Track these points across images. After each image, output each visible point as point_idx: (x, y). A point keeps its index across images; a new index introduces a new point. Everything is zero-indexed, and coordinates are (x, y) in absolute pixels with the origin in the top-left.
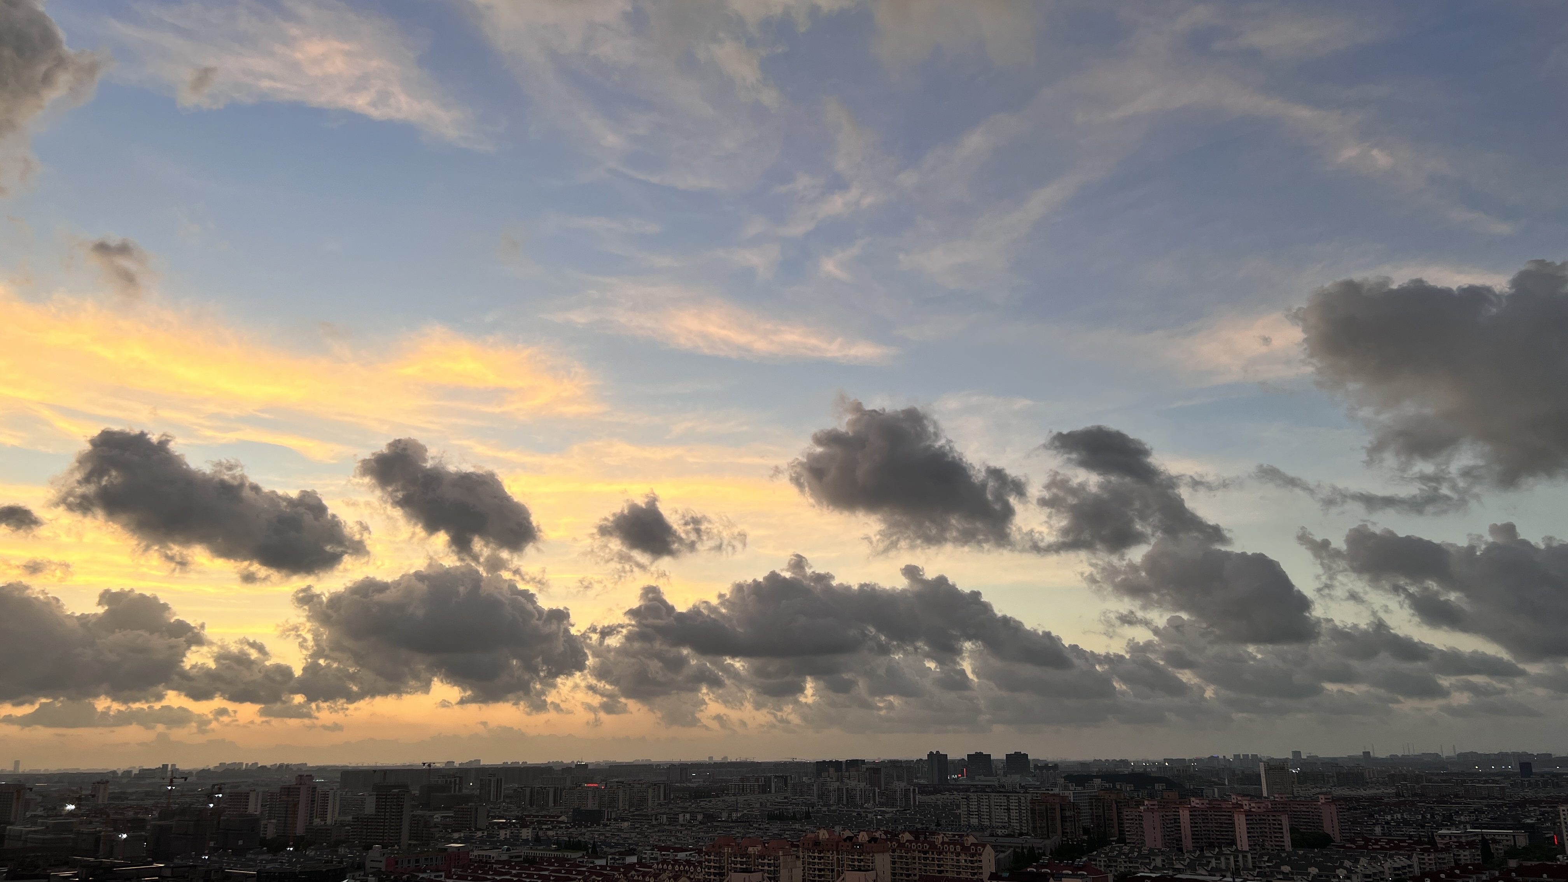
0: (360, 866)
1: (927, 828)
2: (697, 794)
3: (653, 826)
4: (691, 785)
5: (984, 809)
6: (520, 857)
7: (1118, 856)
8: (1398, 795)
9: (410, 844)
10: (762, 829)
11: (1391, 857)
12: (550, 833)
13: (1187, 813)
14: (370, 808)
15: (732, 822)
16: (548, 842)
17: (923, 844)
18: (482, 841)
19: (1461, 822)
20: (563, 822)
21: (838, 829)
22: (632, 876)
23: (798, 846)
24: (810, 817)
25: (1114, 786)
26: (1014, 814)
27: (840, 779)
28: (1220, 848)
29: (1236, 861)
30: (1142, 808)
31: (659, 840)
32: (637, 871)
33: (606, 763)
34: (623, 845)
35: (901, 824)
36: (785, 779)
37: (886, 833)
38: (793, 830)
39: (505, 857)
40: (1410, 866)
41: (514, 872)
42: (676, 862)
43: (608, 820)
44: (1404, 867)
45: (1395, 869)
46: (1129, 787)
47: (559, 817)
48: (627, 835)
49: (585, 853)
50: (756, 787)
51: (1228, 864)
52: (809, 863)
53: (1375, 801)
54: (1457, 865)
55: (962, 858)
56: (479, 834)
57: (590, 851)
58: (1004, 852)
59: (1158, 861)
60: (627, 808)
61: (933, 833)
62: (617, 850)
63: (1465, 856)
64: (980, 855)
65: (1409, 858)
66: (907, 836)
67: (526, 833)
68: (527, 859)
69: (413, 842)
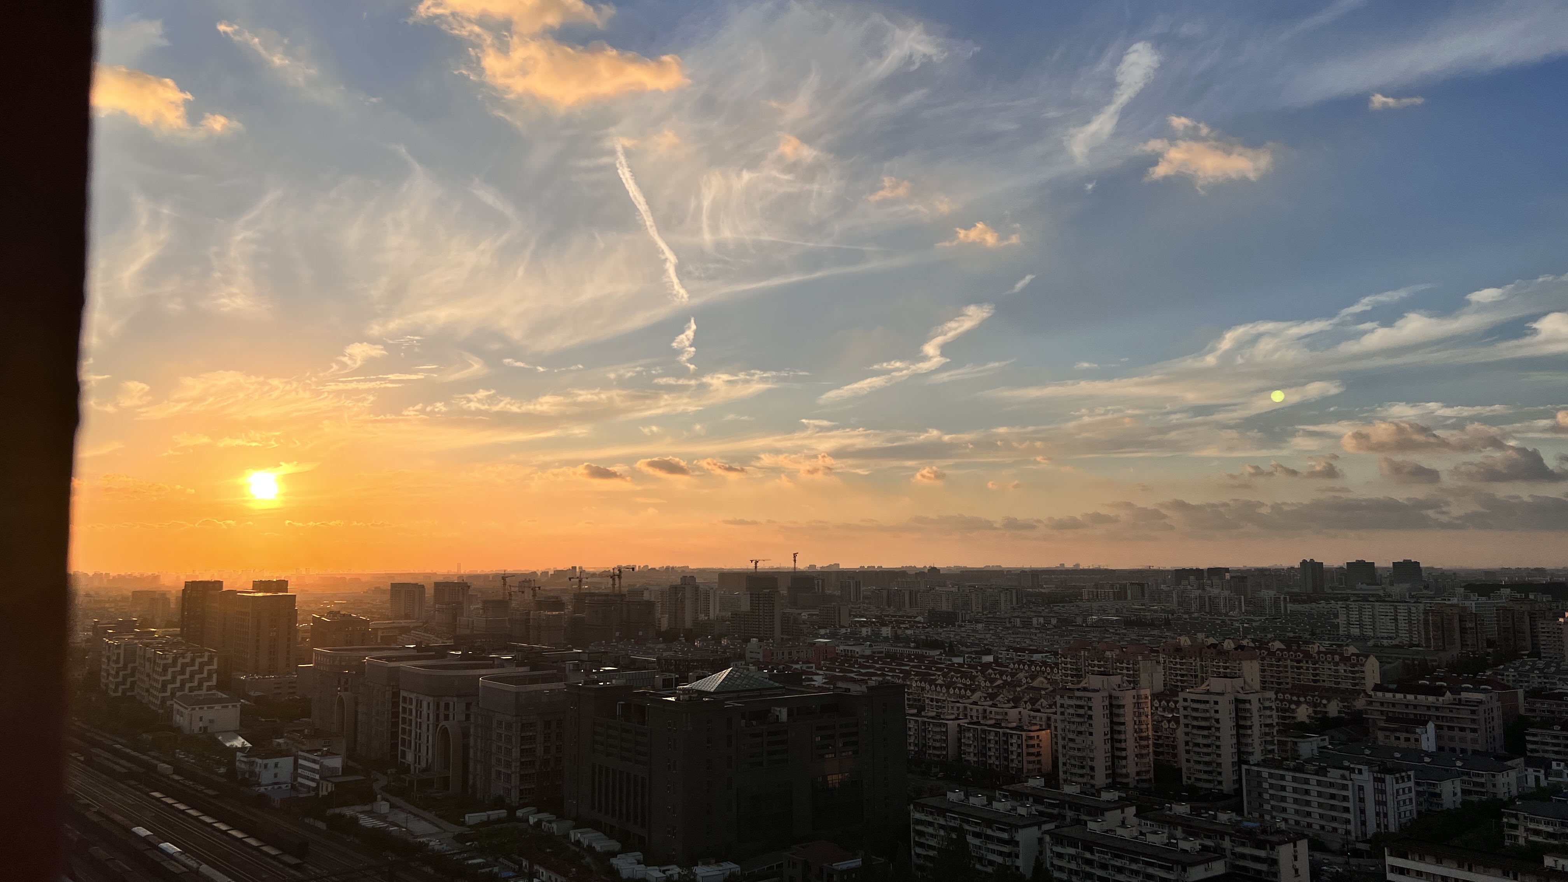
0: (742, 657)
1: (1300, 637)
2: (1051, 600)
3: (1008, 628)
4: (1043, 591)
5: (1367, 620)
6: (882, 652)
7: (1532, 670)
9: (782, 639)
10: (1119, 634)
12: (909, 632)
14: (745, 606)
15: (1087, 626)
16: (907, 640)
17: (1295, 652)
18: (847, 637)
20: (919, 622)
21: (1200, 636)
22: (990, 674)
23: (1157, 652)
24: (1170, 624)
25: (1527, 596)
26: (1402, 624)
27: (1202, 587)
30: (1561, 620)
31: (1014, 642)
32: (994, 670)
33: (957, 568)
34: (978, 645)
35: (1270, 632)
36: (1142, 586)
37: (1253, 641)
38: (1151, 635)
39: (868, 652)
41: (877, 666)
42: (1033, 662)
43: (963, 621)
46: (1546, 598)
47: (915, 617)
48: (982, 636)
49: (942, 651)
50: (1111, 594)
52: (1171, 668)
55: (1341, 668)
56: (843, 631)
57: (947, 649)
58: (1390, 663)
60: (980, 610)
61: (1307, 643)
62: (973, 649)
64: (1363, 665)
66: (1278, 645)
67: (886, 631)
68: (888, 655)
69: (785, 637)
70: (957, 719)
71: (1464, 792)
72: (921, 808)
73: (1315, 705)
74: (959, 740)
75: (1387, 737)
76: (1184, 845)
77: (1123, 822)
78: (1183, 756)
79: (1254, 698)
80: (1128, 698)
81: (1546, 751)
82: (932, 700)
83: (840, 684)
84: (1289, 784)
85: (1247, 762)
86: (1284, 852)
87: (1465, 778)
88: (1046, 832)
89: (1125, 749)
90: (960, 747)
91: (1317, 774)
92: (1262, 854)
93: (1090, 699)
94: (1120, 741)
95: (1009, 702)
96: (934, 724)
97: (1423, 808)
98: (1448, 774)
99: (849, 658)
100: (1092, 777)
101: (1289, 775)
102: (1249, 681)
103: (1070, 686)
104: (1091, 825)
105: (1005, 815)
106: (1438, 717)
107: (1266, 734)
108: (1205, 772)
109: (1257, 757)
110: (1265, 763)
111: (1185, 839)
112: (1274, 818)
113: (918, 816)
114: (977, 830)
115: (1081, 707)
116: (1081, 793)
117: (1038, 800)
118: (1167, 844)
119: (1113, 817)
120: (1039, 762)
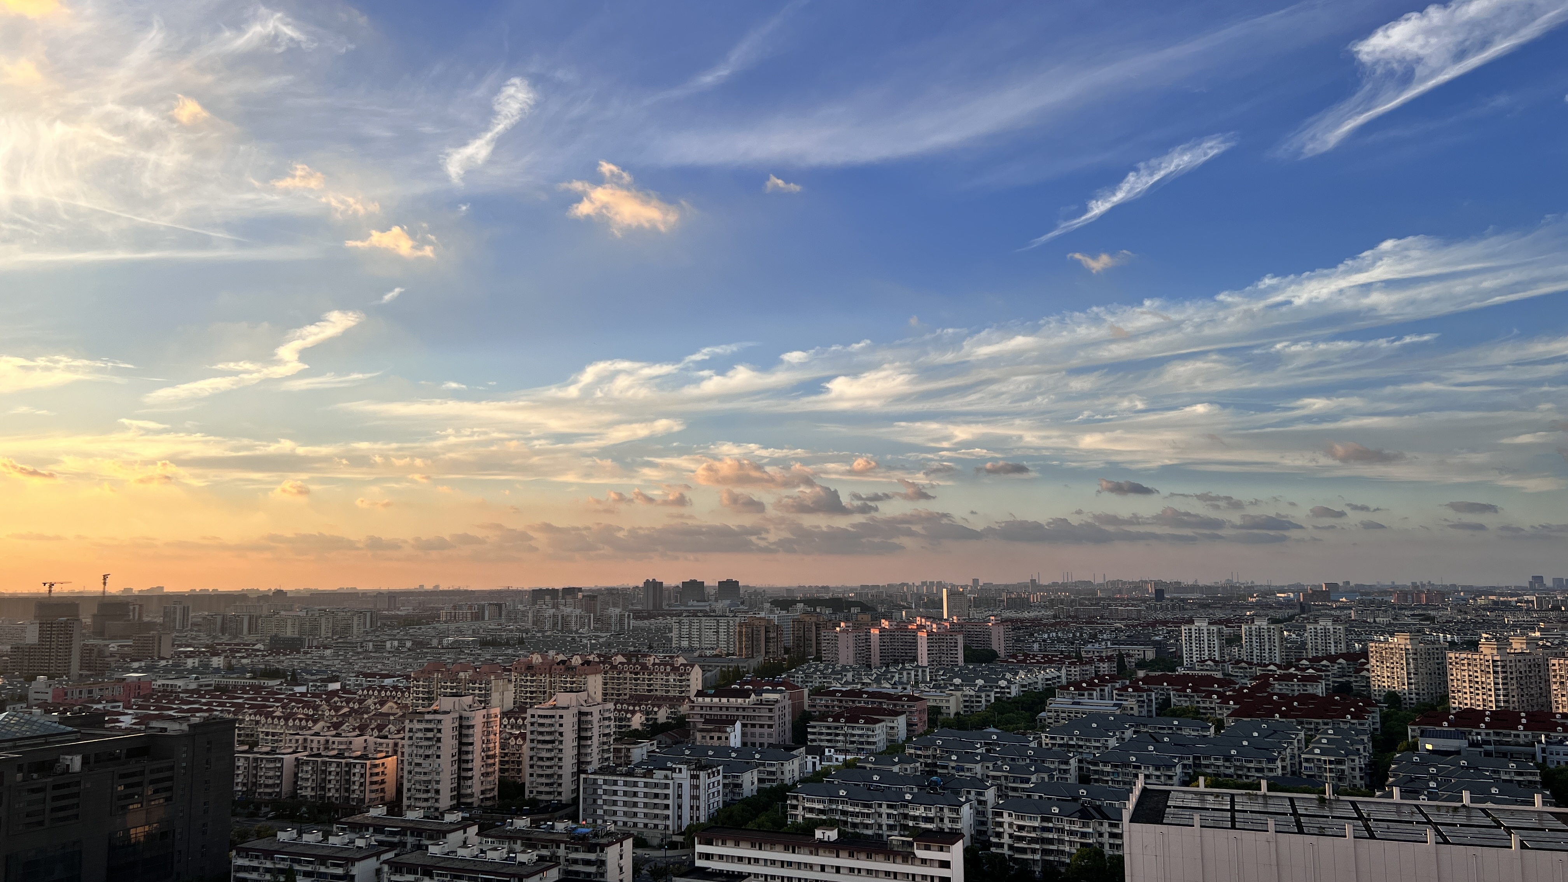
0: (23, 698)
1: (640, 651)
2: (408, 622)
3: (358, 653)
4: (399, 613)
5: (695, 633)
6: (210, 685)
7: (814, 672)
8: (1055, 617)
9: (81, 675)
10: (474, 655)
11: (1044, 670)
12: (244, 661)
13: (877, 633)
14: (32, 636)
15: (443, 648)
16: (243, 670)
17: (634, 665)
18: (166, 670)
19: (1103, 640)
20: (258, 650)
21: (551, 653)
22: (335, 703)
23: (510, 670)
24: (524, 643)
25: (815, 610)
26: (722, 636)
27: (556, 606)
28: (903, 664)
29: (916, 675)
30: (838, 629)
31: (365, 667)
32: (340, 697)
33: (307, 590)
34: (325, 672)
35: (614, 648)
36: (500, 606)
37: (599, 656)
38: (505, 655)
39: (193, 686)
40: (1059, 677)
41: (204, 700)
42: (383, 688)
43: (309, 647)
44: (1054, 678)
45: (1047, 680)
46: (828, 611)
47: (254, 645)
48: (330, 663)
49: (283, 680)
50: (469, 616)
51: (909, 678)
52: (521, 686)
53: (1036, 623)
54: (1097, 676)
55: (671, 678)
56: (163, 663)
57: (289, 678)
58: (711, 671)
59: (850, 676)
60: (330, 635)
61: (645, 656)
62: (319, 677)
63: (1104, 668)
64: (689, 674)
65: (1059, 670)
66: (620, 659)
67: (217, 662)
68: (218, 688)
69: (85, 672)
70: (295, 752)
71: (760, 780)
72: (245, 853)
73: (648, 713)
74: (296, 775)
75: (704, 737)
76: (522, 858)
77: (465, 842)
78: (527, 771)
79: (595, 710)
80: (478, 718)
81: (821, 740)
82: (267, 734)
83: (154, 724)
84: (620, 788)
85: (585, 772)
86: (612, 853)
87: (761, 768)
88: (385, 862)
89: (471, 769)
90: (296, 783)
91: (645, 777)
92: (592, 857)
93: (440, 721)
94: (467, 761)
95: (354, 730)
96: (268, 760)
97: (728, 798)
98: (748, 766)
99: (168, 693)
100: (437, 800)
101: (621, 780)
102: (592, 694)
103: (420, 710)
104: (433, 850)
105: (342, 850)
106: (744, 716)
107: (604, 743)
108: (547, 784)
109: (595, 765)
110: (601, 771)
111: (523, 852)
112: (605, 821)
113: (240, 862)
114: (309, 868)
115: (431, 730)
116: (425, 817)
117: (379, 829)
118: (506, 859)
119: (455, 838)
120: (383, 790)
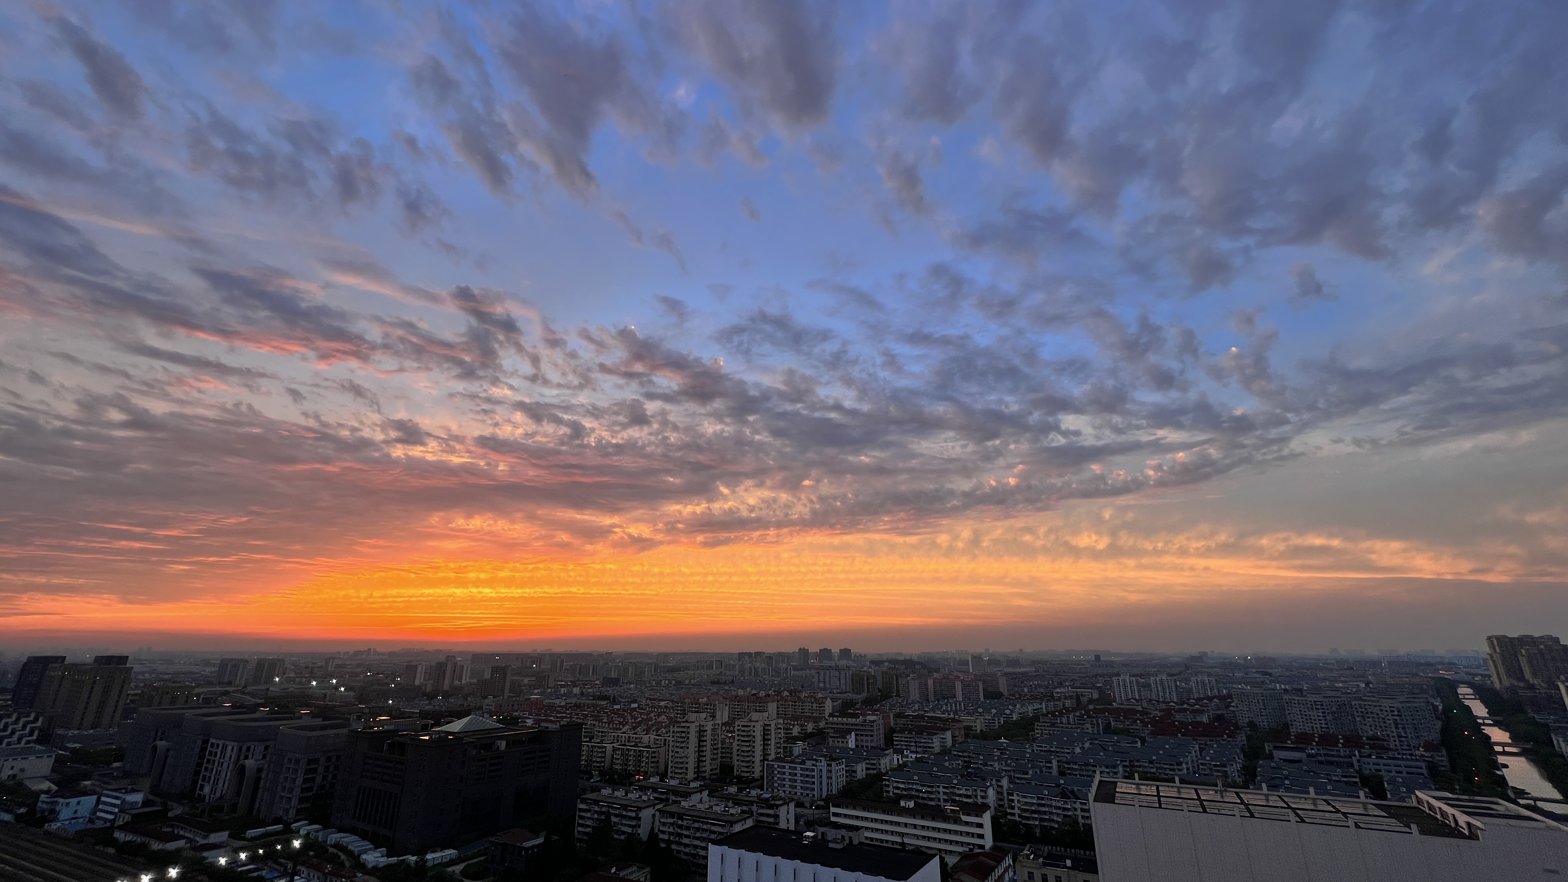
1: (797, 689)
2: (672, 670)
3: (647, 687)
4: (669, 665)
5: (827, 679)
6: (572, 703)
7: (896, 704)
8: (1036, 671)
9: (509, 696)
10: (707, 689)
11: (1032, 703)
12: (589, 690)
13: (932, 681)
14: (487, 675)
15: (691, 685)
16: (588, 695)
17: (794, 697)
18: (551, 694)
19: (1066, 686)
20: (597, 684)
21: (749, 689)
22: (634, 715)
23: (726, 699)
24: (734, 683)
25: (895, 667)
26: (843, 681)
27: (751, 662)
28: (948, 699)
29: (956, 706)
30: (909, 678)
31: (650, 695)
32: (637, 712)
34: (630, 697)
35: (783, 687)
36: (721, 662)
37: (774, 691)
38: (724, 689)
39: (563, 704)
40: (1041, 708)
41: (568, 712)
42: (660, 707)
43: (622, 683)
44: (1038, 709)
45: (1034, 710)
46: (903, 667)
47: (595, 681)
48: (633, 692)
49: (608, 701)
50: (705, 666)
51: (951, 708)
52: (732, 708)
53: (1025, 674)
54: (1064, 708)
55: (814, 705)
56: (549, 690)
57: (611, 700)
58: (836, 702)
59: (917, 706)
60: (633, 676)
61: (800, 692)
62: (627, 700)
63: (1068, 703)
64: (824, 703)
65: (1041, 704)
66: (786, 693)
67: (576, 690)
68: (576, 705)
69: (511, 695)
70: (612, 743)
71: (867, 769)
72: (584, 801)
73: (802, 726)
74: (613, 756)
75: (834, 741)
76: (732, 811)
77: (701, 800)
78: (735, 758)
79: (773, 723)
80: (709, 727)
81: (902, 745)
82: (599, 732)
83: (542, 724)
84: (787, 771)
85: (767, 760)
86: (782, 811)
87: (867, 761)
88: (658, 810)
89: (705, 756)
90: (612, 761)
91: (801, 764)
92: (771, 812)
93: (689, 727)
94: (703, 751)
95: (644, 730)
96: (599, 747)
97: (848, 779)
98: (860, 760)
99: (551, 707)
100: (686, 774)
101: (787, 765)
102: (770, 713)
103: (679, 720)
104: (683, 803)
105: (635, 801)
106: (856, 730)
107: (778, 743)
108: (746, 767)
109: (772, 757)
110: (777, 759)
111: (733, 807)
112: (779, 790)
113: (582, 806)
114: (617, 812)
115: (684, 732)
116: (680, 784)
117: (655, 790)
118: (724, 811)
119: (696, 797)
120: (658, 767)
